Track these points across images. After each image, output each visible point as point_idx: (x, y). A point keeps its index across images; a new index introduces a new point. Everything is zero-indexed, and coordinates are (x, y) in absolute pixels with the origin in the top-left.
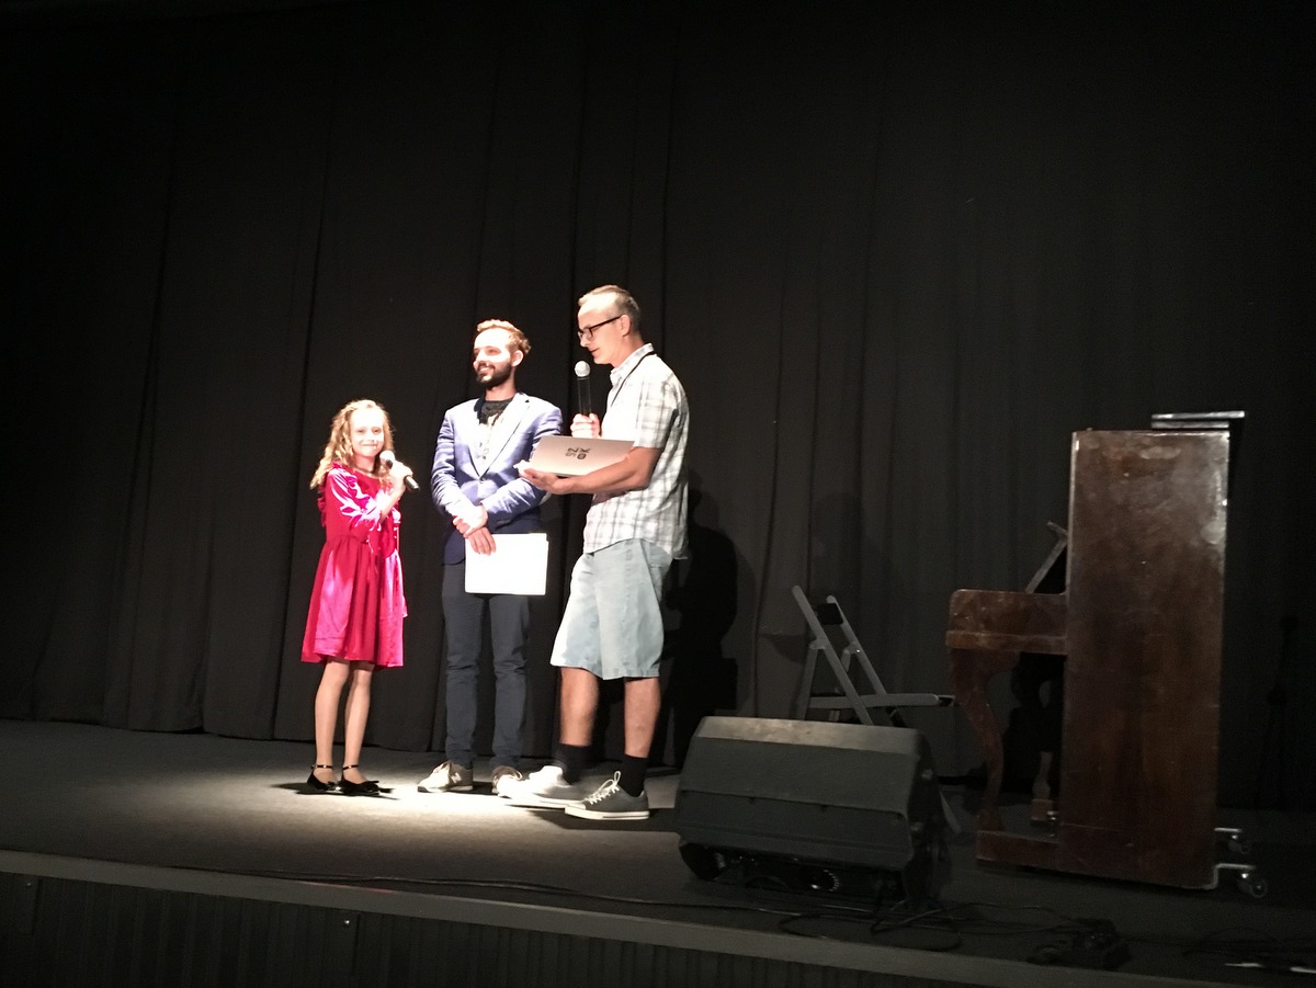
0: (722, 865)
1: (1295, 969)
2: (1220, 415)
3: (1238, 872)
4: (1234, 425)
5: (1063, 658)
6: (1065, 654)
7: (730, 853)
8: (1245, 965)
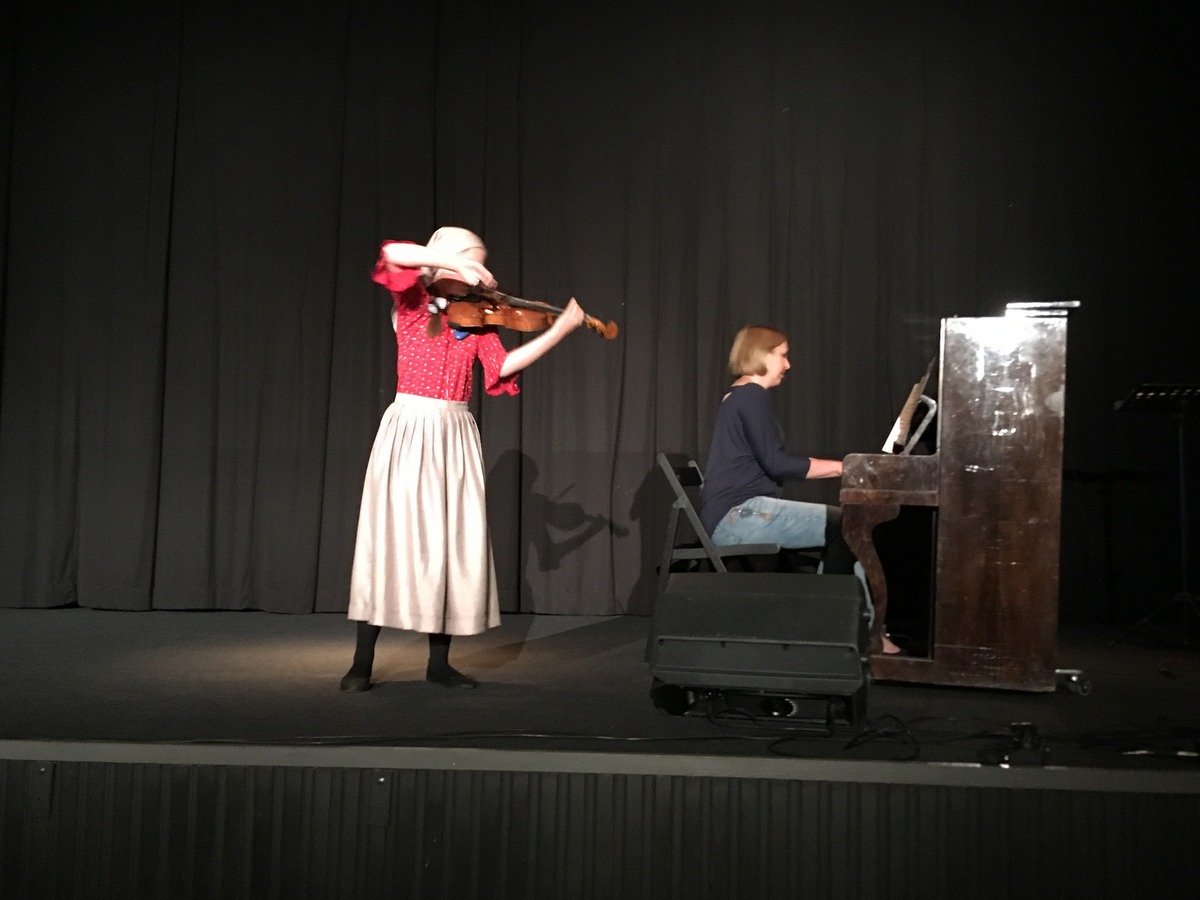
0: (692, 701)
1: (1181, 753)
2: (1061, 304)
3: (1069, 677)
4: (1072, 314)
5: (936, 509)
6: (936, 505)
7: (699, 691)
8: (1138, 753)
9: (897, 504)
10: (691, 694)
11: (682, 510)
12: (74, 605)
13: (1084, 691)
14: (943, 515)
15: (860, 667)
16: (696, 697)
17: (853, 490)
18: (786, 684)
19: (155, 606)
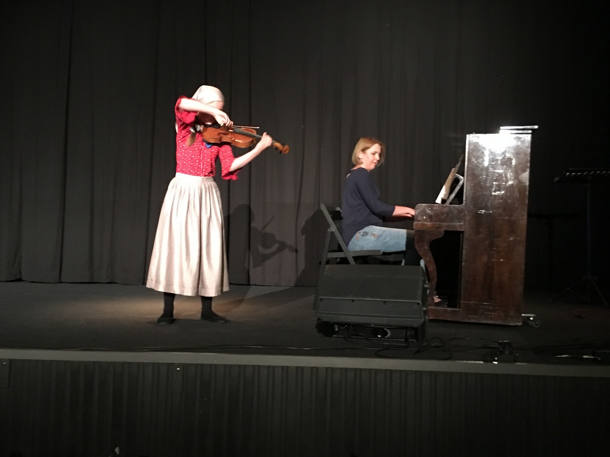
0: (337, 329)
1: (585, 357)
2: (528, 127)
3: (529, 318)
4: (534, 132)
5: (462, 232)
6: (463, 230)
7: (340, 324)
8: (563, 356)
9: (443, 230)
10: (336, 326)
11: (332, 232)
12: (20, 280)
13: (536, 325)
14: (466, 236)
15: (422, 312)
16: (339, 328)
17: (420, 222)
18: (385, 321)
19: (63, 280)
